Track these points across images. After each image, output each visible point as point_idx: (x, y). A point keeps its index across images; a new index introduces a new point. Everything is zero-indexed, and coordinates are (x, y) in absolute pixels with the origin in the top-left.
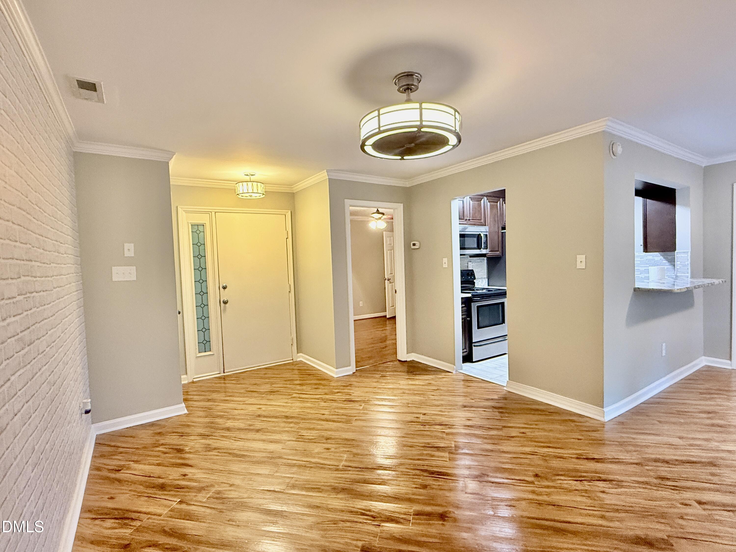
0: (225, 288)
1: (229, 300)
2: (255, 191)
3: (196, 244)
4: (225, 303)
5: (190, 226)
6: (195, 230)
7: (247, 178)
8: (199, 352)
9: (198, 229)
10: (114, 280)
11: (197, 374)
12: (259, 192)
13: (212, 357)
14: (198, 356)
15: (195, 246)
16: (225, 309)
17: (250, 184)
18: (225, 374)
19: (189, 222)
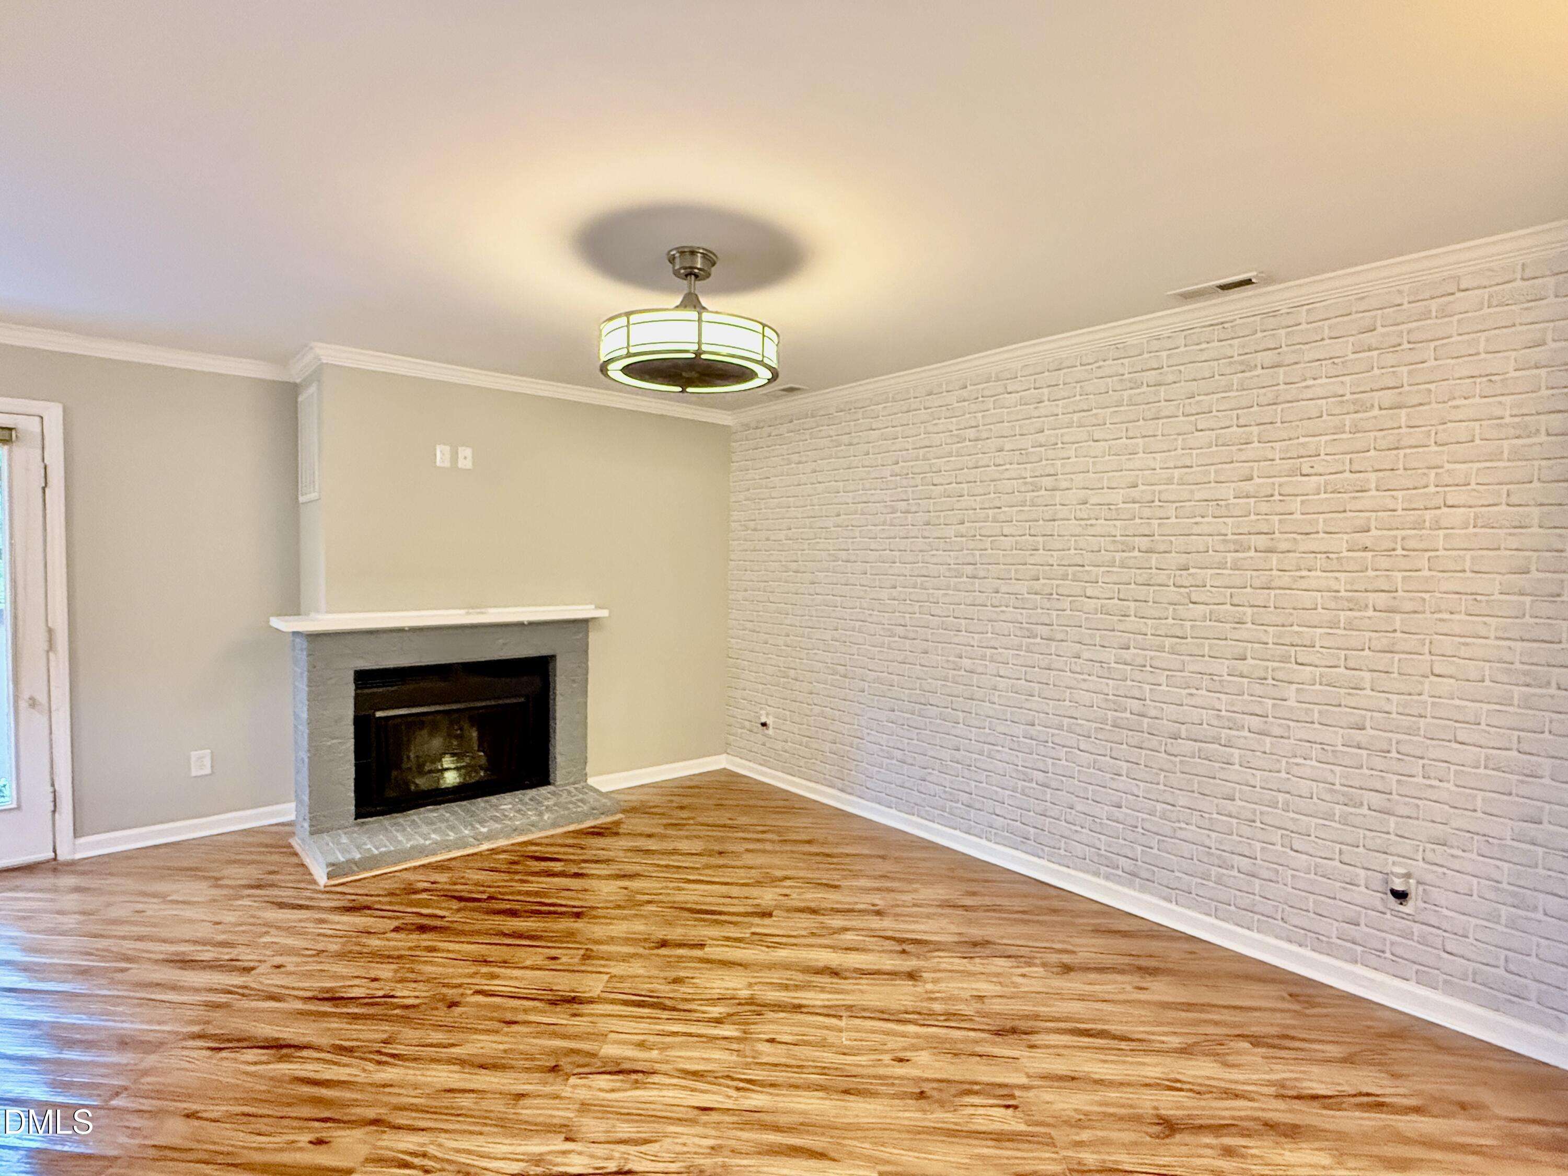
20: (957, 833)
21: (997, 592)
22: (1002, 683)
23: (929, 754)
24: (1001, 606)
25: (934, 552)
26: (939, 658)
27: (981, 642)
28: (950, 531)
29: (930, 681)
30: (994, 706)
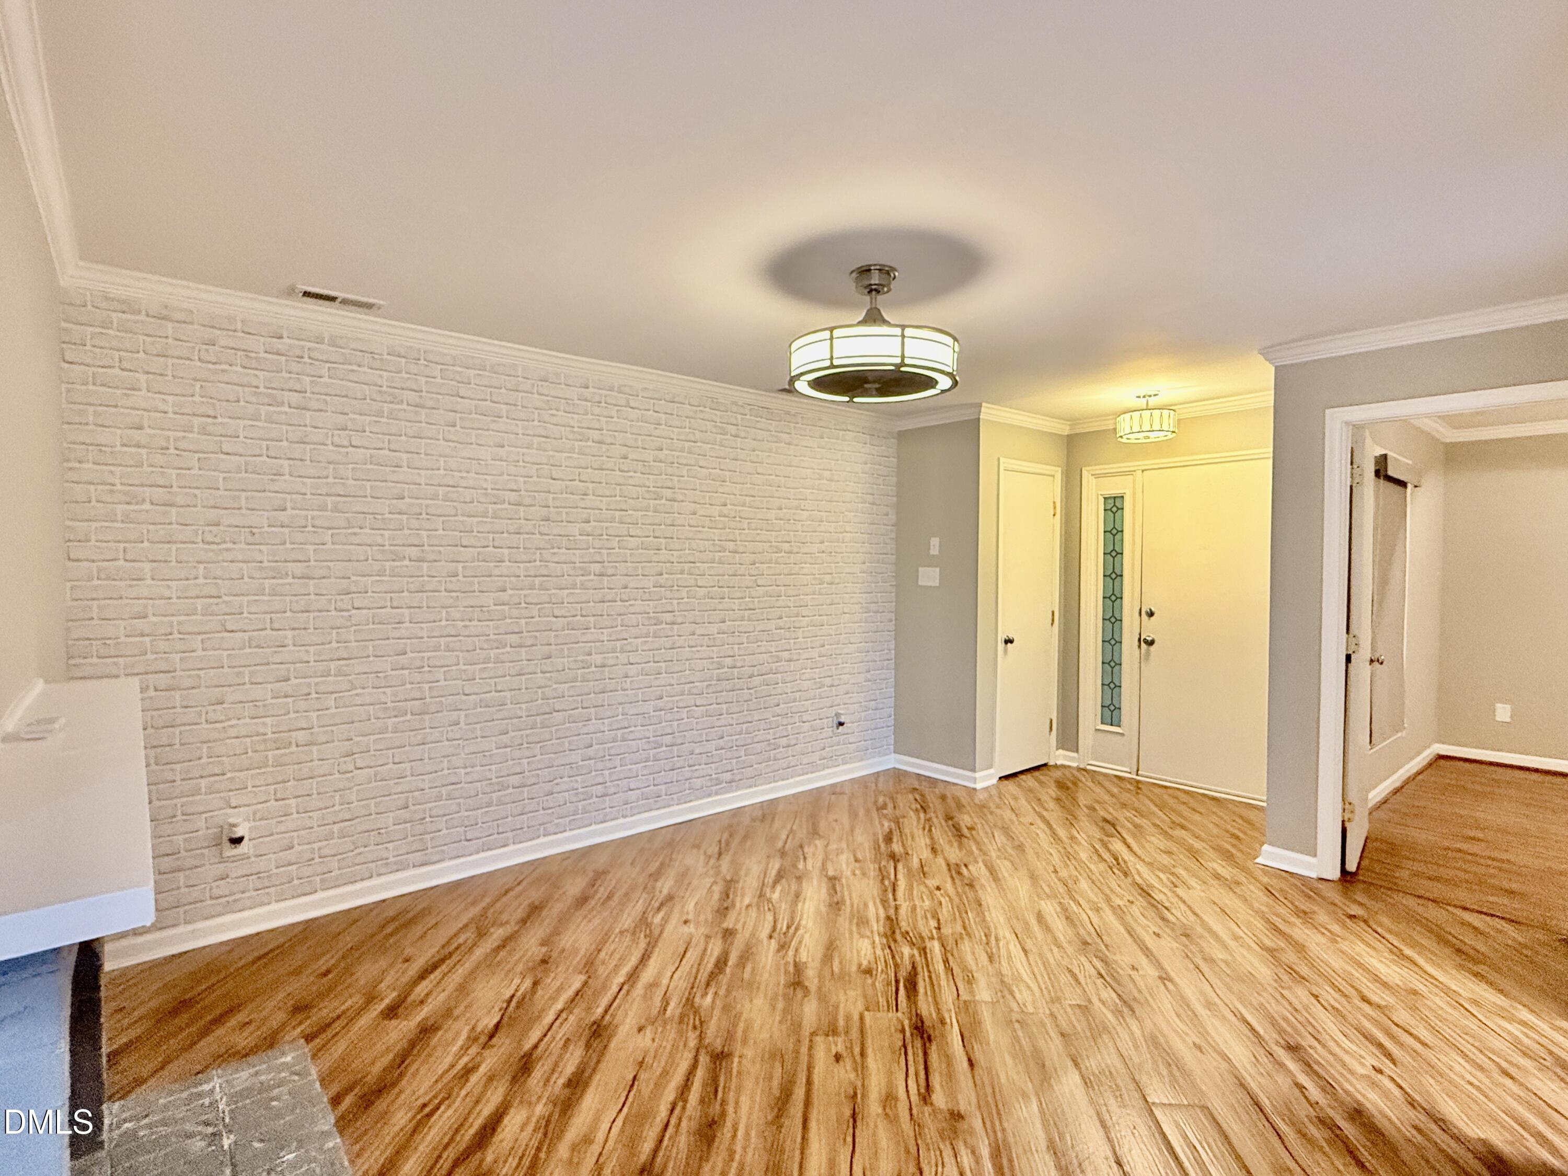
0: (1151, 614)
1: (1156, 639)
2: (1156, 426)
3: (1110, 532)
4: (1151, 643)
5: (1102, 500)
6: (1109, 507)
7: (1142, 403)
8: (1102, 723)
9: (1114, 505)
10: (920, 583)
11: (1095, 760)
12: (1165, 427)
13: (1119, 737)
14: (1098, 728)
15: (1108, 534)
16: (1148, 654)
17: (1146, 414)
18: (1138, 778)
19: (1100, 493)
20: (594, 827)
21: (626, 588)
22: (632, 670)
23: (555, 764)
24: (630, 600)
25: (555, 550)
26: (566, 660)
27: (611, 636)
28: (575, 529)
29: (555, 686)
30: (626, 692)
